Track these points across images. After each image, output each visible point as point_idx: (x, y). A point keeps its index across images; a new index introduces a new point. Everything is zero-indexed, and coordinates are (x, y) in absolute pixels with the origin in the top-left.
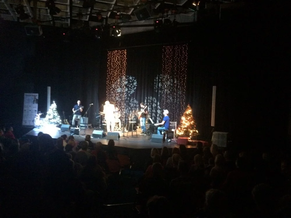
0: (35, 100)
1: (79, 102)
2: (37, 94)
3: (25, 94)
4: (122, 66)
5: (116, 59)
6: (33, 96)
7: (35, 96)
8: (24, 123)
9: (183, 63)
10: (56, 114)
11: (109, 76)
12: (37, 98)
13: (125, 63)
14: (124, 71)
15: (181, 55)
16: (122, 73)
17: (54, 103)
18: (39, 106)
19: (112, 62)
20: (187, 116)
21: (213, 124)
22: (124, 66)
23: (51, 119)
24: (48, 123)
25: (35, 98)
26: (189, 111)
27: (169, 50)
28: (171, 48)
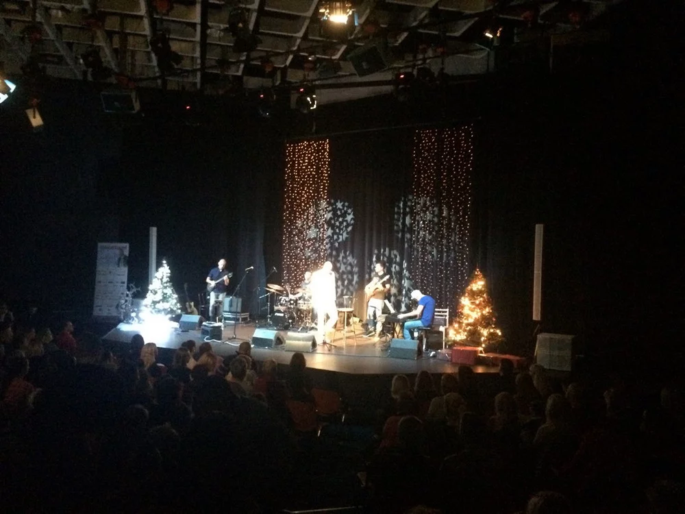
0: (122, 257)
1: (221, 263)
2: (127, 245)
3: (100, 244)
4: (318, 178)
5: (304, 162)
6: (116, 248)
7: (121, 250)
8: (96, 312)
9: (462, 169)
10: (169, 291)
11: (289, 202)
12: (127, 253)
13: (327, 171)
14: (324, 189)
15: (458, 150)
16: (319, 193)
17: (165, 265)
18: (129, 271)
19: (296, 169)
20: (473, 295)
21: (536, 315)
22: (324, 176)
23: (159, 302)
24: (151, 312)
25: (122, 254)
26: (478, 285)
27: (430, 140)
28: (435, 136)
